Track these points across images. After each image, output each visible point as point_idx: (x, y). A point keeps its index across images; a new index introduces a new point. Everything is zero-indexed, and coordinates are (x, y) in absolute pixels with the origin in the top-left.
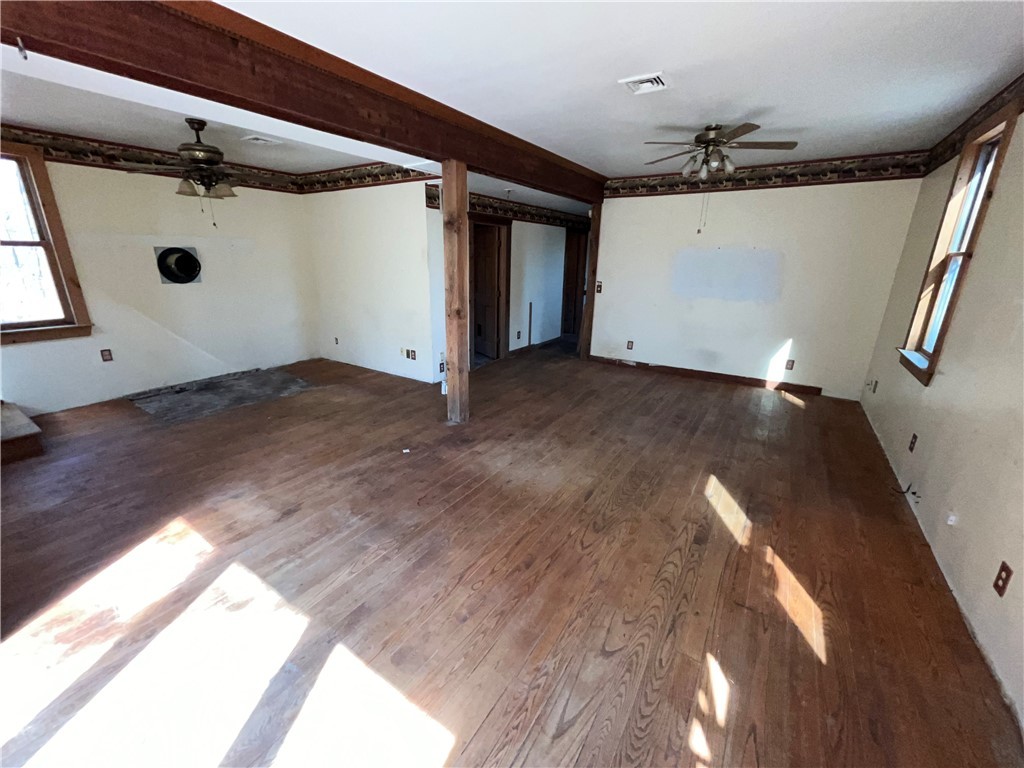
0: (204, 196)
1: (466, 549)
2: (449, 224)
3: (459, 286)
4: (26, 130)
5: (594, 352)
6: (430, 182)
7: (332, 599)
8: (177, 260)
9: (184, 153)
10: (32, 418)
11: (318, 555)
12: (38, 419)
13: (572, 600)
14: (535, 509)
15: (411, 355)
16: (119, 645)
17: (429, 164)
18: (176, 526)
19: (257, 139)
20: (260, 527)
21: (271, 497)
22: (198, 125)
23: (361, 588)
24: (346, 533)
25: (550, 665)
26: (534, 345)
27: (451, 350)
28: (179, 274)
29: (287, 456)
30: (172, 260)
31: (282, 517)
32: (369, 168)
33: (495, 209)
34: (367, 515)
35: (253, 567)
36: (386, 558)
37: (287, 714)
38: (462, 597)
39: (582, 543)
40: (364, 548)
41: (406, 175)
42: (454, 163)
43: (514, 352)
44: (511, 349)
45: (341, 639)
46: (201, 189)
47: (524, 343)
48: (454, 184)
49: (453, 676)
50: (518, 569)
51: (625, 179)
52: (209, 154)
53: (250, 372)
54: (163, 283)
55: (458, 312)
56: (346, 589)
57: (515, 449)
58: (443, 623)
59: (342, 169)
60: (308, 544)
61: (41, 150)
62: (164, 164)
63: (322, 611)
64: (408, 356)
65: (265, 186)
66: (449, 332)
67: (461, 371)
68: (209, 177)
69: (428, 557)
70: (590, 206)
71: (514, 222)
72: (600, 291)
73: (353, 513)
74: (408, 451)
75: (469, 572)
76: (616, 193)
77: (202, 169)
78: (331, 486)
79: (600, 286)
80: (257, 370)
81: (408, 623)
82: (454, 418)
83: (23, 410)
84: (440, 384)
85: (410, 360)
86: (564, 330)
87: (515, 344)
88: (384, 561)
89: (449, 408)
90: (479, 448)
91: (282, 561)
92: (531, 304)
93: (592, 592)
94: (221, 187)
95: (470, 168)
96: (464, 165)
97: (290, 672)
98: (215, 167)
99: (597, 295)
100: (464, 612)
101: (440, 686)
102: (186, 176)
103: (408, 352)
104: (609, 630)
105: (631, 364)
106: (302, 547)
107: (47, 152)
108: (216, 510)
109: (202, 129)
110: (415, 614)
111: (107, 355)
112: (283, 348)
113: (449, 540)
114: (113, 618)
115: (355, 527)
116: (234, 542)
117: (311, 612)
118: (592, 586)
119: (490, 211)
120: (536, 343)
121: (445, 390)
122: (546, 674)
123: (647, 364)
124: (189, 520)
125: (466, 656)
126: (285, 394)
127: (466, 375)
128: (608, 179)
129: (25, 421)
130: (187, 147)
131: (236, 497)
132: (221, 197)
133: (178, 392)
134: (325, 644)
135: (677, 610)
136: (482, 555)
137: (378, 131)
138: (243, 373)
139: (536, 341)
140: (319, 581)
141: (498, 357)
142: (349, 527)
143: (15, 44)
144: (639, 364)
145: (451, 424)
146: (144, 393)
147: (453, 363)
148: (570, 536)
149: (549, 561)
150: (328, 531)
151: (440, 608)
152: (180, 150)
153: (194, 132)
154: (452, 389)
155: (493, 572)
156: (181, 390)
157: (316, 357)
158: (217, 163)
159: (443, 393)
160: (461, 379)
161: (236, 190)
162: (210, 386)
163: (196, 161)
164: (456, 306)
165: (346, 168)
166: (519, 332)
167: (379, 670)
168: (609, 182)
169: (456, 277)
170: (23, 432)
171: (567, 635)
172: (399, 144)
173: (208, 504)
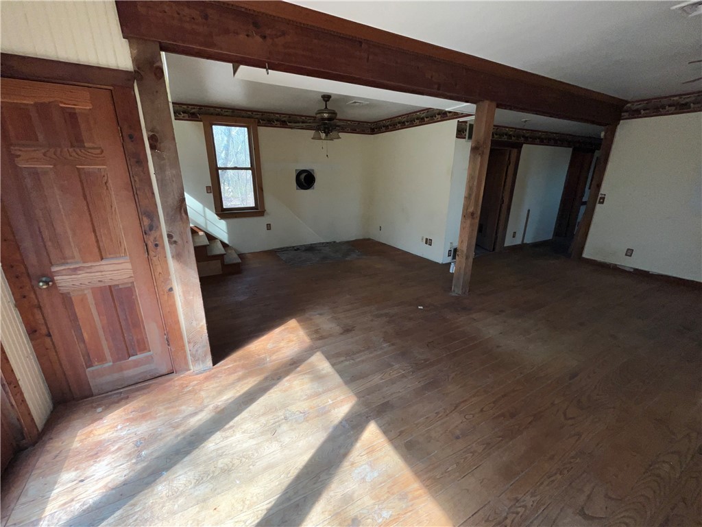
0: (324, 139)
1: (461, 387)
2: (475, 150)
3: (476, 194)
4: (252, 111)
5: (586, 254)
6: (461, 120)
7: (370, 391)
8: (305, 176)
9: (318, 115)
10: (239, 255)
11: (363, 361)
12: (241, 256)
13: (552, 458)
14: (521, 373)
15: (429, 242)
16: (266, 379)
17: (465, 106)
18: (293, 323)
19: (355, 102)
20: (331, 335)
21: (339, 318)
22: (327, 98)
23: (387, 391)
24: (379, 352)
25: (529, 501)
26: (526, 244)
27: (462, 242)
28: (304, 184)
29: (348, 296)
30: (303, 176)
31: (344, 332)
32: (418, 113)
33: (510, 136)
34: (393, 344)
35: (328, 358)
36: (403, 376)
37: (342, 451)
38: (456, 421)
39: (565, 414)
40: (390, 365)
41: (444, 115)
42: (486, 103)
43: (509, 247)
44: (505, 245)
45: (374, 419)
46: (323, 135)
47: (518, 241)
48: (484, 119)
49: (447, 474)
50: (503, 415)
51: (649, 100)
52: (330, 115)
53: (330, 243)
54: (297, 189)
55: (473, 214)
56: (378, 388)
57: (505, 322)
58: (442, 435)
59: (400, 116)
60: (358, 353)
61: (257, 120)
62: (306, 122)
63: (363, 397)
64: (426, 243)
65: (354, 131)
66: (463, 228)
67: (467, 258)
68: (328, 128)
69: (432, 384)
70: (603, 127)
71: (524, 146)
72: (600, 203)
73: (385, 341)
74: (422, 307)
75: (463, 404)
76: (636, 114)
77: (326, 124)
78: (372, 320)
79: (604, 198)
80: (334, 242)
81: (417, 424)
82: (457, 290)
83: (236, 251)
84: (449, 264)
85: (427, 245)
86: (557, 233)
87: (509, 242)
88: (402, 377)
89: (454, 282)
90: (474, 316)
91: (342, 359)
92: (529, 211)
93: (573, 458)
94: (333, 134)
95: (498, 106)
96: (494, 104)
97: (344, 427)
98: (332, 122)
99: (598, 206)
100: (458, 432)
101: (438, 477)
102: (317, 129)
103: (427, 239)
104: (589, 497)
105: (627, 269)
106: (354, 354)
107: (259, 122)
108: (311, 319)
109: (328, 101)
110: (422, 420)
111: (269, 227)
112: (350, 231)
113: (448, 376)
114: (264, 364)
115: (385, 350)
116: (319, 339)
117: (359, 395)
118: (573, 453)
119: (505, 138)
120: (528, 242)
121: (452, 269)
122: (524, 506)
123: (648, 272)
124: (299, 321)
125: (458, 464)
126: (348, 258)
127: (471, 260)
128: (627, 102)
129: (235, 256)
130: (320, 112)
131: (321, 314)
132: (332, 140)
133: (295, 250)
134: (364, 418)
135: (672, 509)
136: (474, 396)
137: (436, 86)
138: (327, 243)
139: (528, 240)
140: (363, 378)
141: (494, 249)
142: (381, 349)
143: (265, 67)
144: (636, 270)
145: (453, 294)
146: (281, 249)
147: (463, 251)
148: (553, 404)
149: (530, 419)
150: (369, 348)
151: (439, 423)
152: (316, 114)
153: (324, 103)
154: (458, 270)
155: (482, 410)
156: (297, 249)
157: (367, 237)
158: (333, 120)
159: (451, 271)
160: (466, 264)
161: (341, 134)
162: (311, 248)
163: (323, 119)
164: (471, 209)
165: (403, 115)
166: (515, 233)
167: (396, 448)
168: (629, 105)
169: (475, 189)
170: (235, 262)
171: (545, 483)
172: (449, 94)
173: (307, 315)
